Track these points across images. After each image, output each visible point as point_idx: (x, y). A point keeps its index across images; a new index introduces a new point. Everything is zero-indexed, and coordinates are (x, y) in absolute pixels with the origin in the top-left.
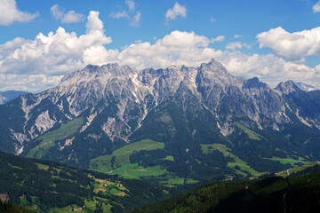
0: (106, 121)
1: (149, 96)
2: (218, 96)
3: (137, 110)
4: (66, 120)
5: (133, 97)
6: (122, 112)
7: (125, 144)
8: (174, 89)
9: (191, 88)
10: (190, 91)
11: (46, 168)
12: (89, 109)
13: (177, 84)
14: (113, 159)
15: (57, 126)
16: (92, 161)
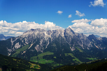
0: (36, 46)
1: (50, 39)
2: (71, 39)
3: (46, 42)
4: (24, 45)
5: (45, 39)
6: (41, 43)
7: (42, 53)
8: (57, 36)
9: (62, 36)
10: (62, 37)
11: (16, 60)
12: (31, 42)
13: (58, 35)
14: (38, 57)
15: (21, 47)
16: (31, 58)
